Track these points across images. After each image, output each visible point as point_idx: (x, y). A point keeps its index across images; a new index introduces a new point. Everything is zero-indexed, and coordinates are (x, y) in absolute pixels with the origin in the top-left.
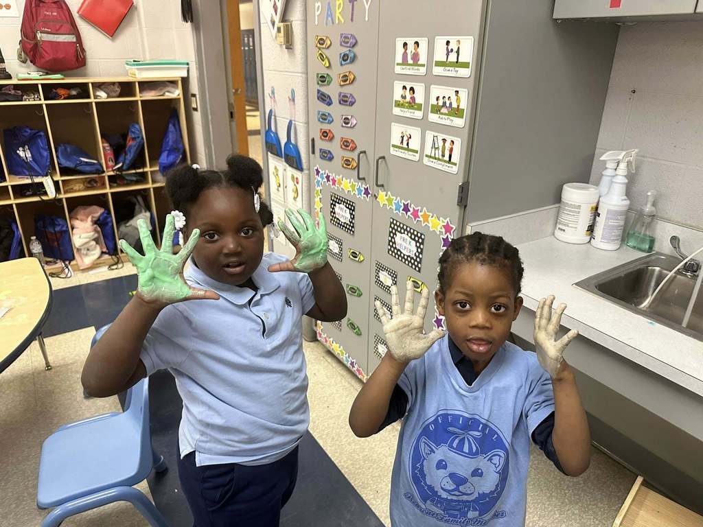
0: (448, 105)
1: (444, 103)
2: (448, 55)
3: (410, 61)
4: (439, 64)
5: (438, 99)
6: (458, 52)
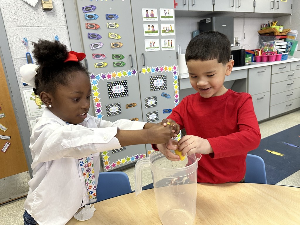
0: (168, 29)
1: (167, 29)
2: (165, 14)
3: (150, 16)
4: (162, 17)
5: (164, 28)
6: (169, 13)
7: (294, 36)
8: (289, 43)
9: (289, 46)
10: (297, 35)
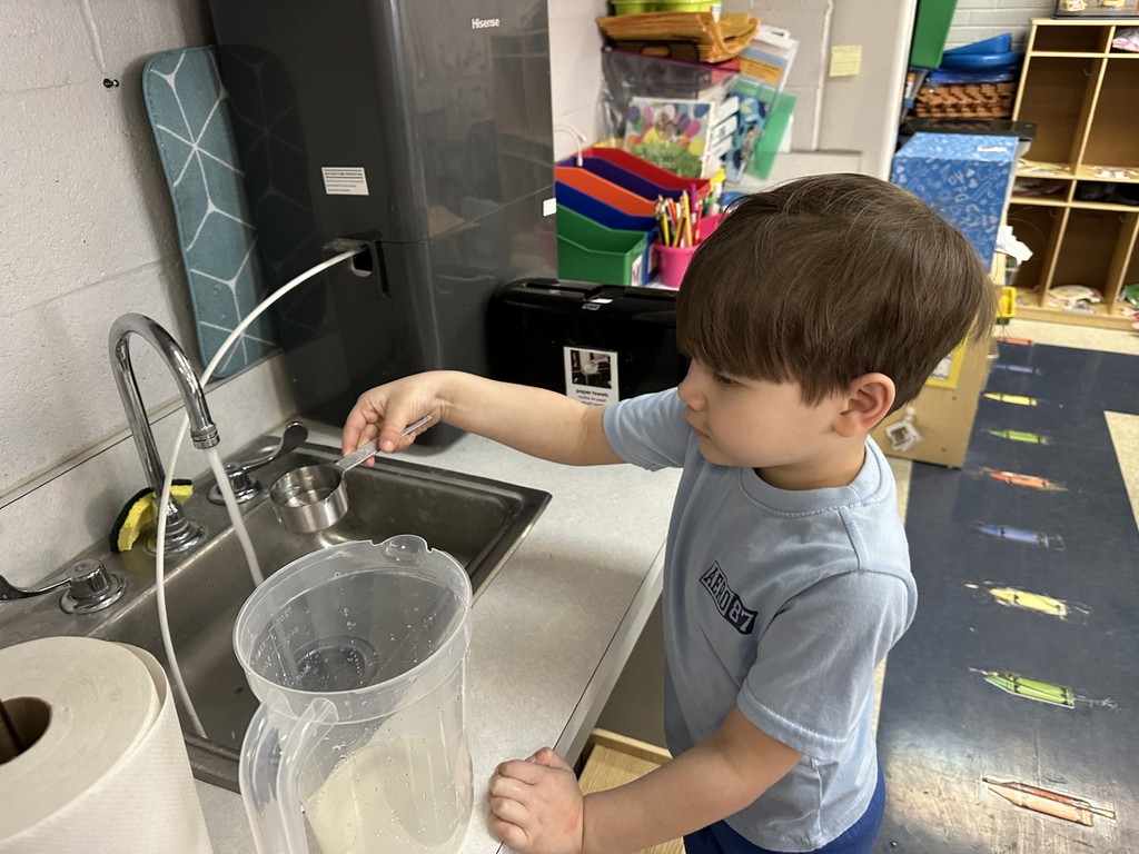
7: (773, 67)
8: (751, 106)
9: (749, 119)
10: (790, 57)
